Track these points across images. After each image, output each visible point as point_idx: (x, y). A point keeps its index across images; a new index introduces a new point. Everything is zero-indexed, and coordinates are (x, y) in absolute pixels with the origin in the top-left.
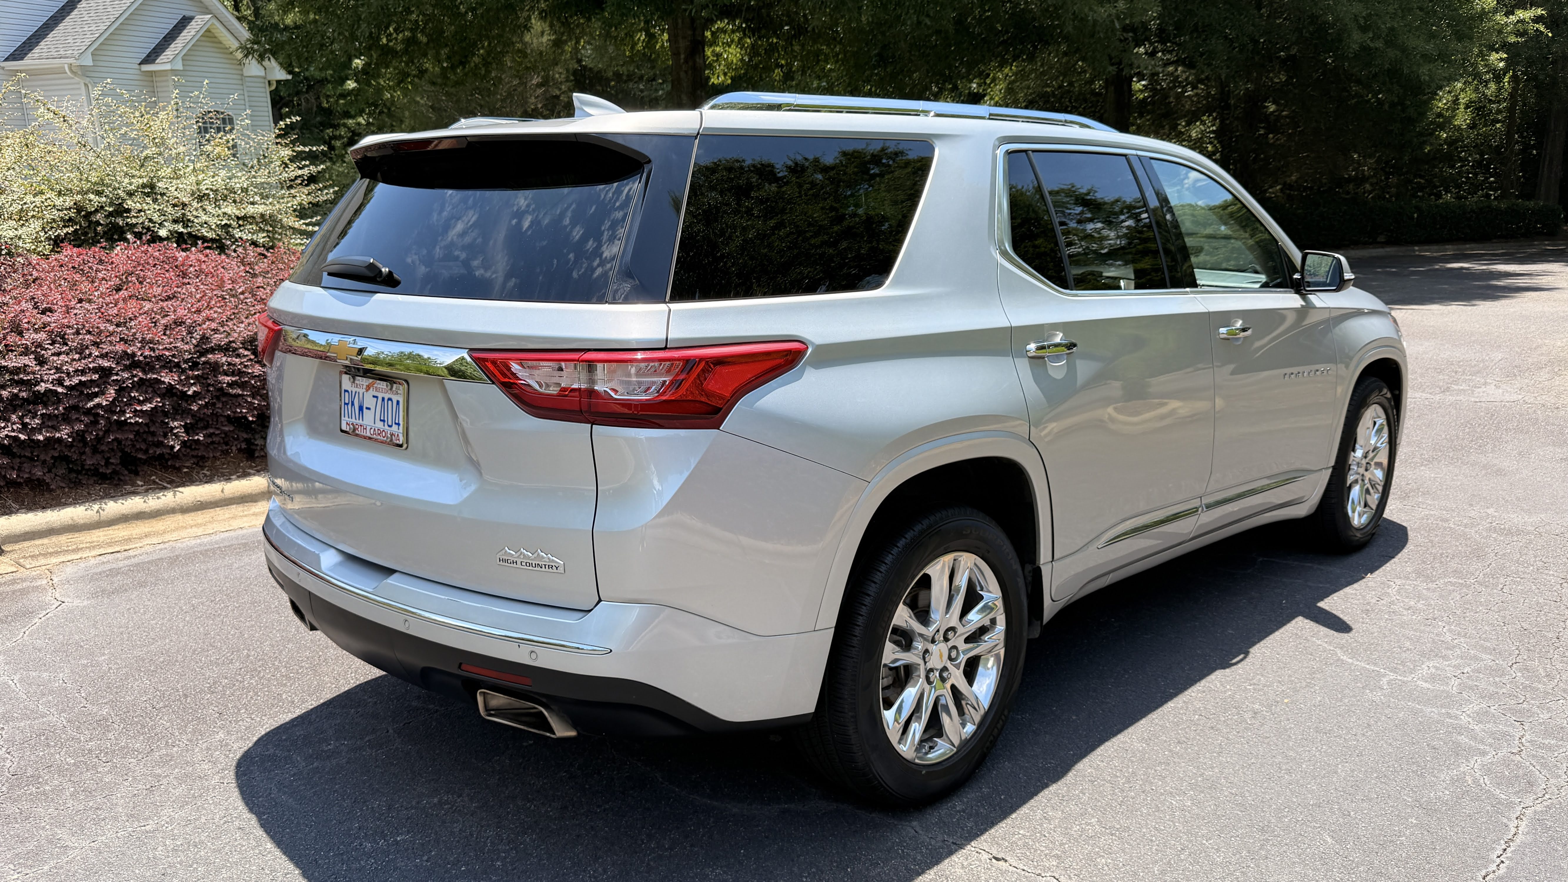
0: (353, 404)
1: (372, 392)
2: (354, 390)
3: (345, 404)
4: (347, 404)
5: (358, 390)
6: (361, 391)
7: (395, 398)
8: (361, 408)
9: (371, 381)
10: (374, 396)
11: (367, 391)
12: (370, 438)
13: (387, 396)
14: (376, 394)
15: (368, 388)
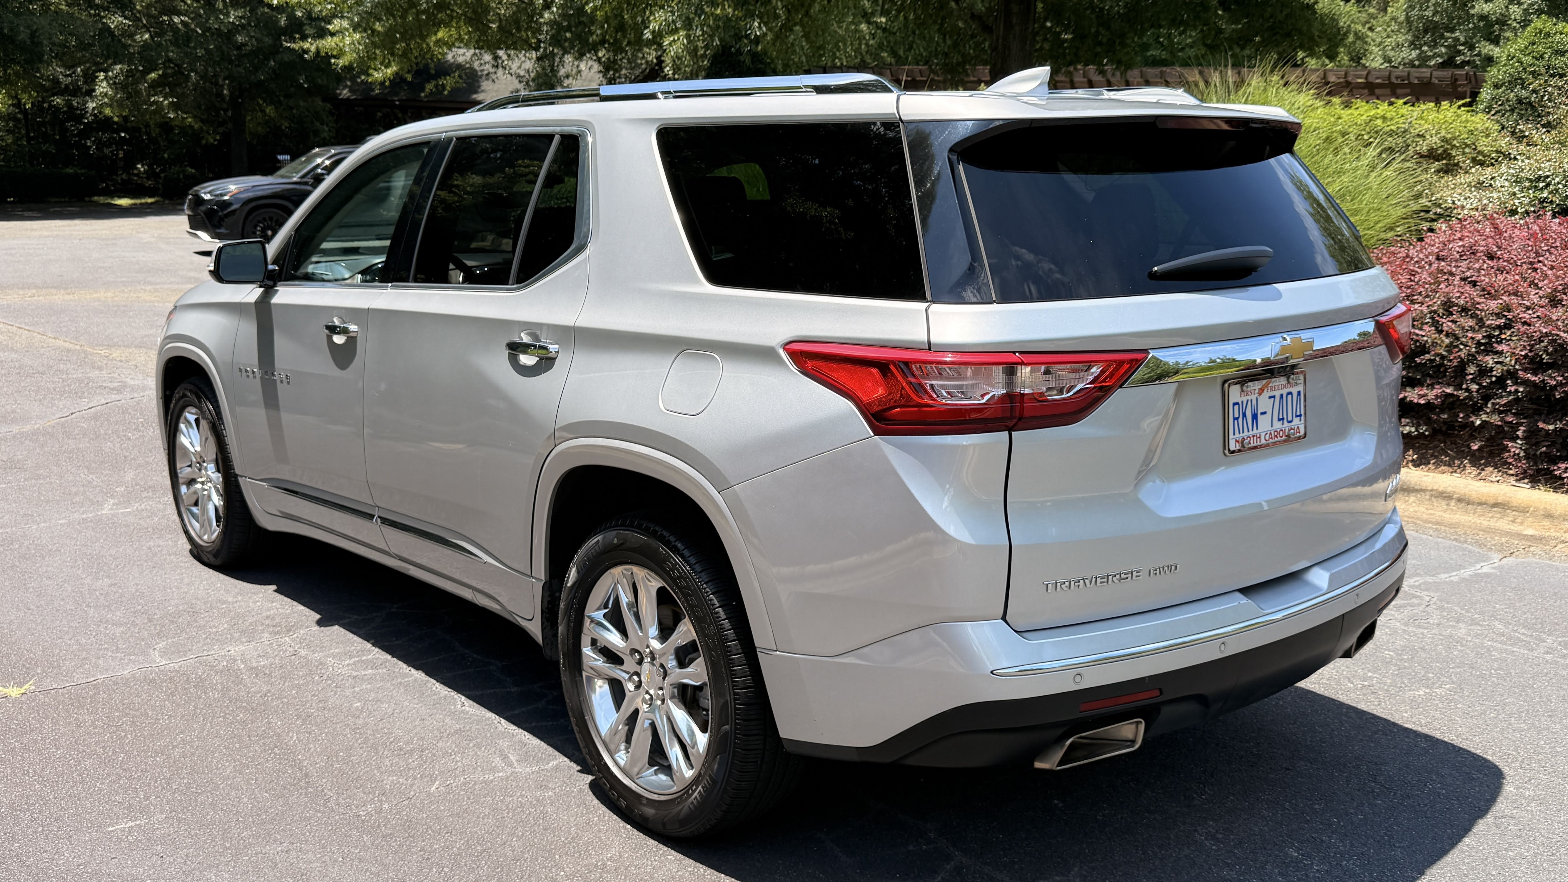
0: (1244, 415)
1: (1266, 394)
2: (1245, 399)
3: (1235, 419)
4: (1237, 419)
5: (1249, 398)
6: (1254, 397)
7: (1294, 391)
8: (1255, 417)
9: (1264, 382)
10: (1270, 397)
11: (1260, 394)
12: (1267, 445)
13: (1285, 392)
14: (1272, 394)
15: (1261, 391)
